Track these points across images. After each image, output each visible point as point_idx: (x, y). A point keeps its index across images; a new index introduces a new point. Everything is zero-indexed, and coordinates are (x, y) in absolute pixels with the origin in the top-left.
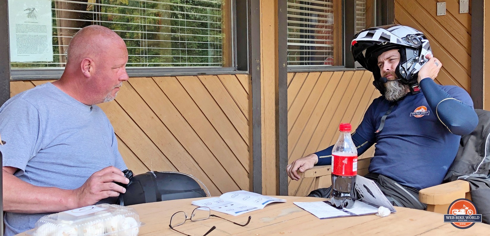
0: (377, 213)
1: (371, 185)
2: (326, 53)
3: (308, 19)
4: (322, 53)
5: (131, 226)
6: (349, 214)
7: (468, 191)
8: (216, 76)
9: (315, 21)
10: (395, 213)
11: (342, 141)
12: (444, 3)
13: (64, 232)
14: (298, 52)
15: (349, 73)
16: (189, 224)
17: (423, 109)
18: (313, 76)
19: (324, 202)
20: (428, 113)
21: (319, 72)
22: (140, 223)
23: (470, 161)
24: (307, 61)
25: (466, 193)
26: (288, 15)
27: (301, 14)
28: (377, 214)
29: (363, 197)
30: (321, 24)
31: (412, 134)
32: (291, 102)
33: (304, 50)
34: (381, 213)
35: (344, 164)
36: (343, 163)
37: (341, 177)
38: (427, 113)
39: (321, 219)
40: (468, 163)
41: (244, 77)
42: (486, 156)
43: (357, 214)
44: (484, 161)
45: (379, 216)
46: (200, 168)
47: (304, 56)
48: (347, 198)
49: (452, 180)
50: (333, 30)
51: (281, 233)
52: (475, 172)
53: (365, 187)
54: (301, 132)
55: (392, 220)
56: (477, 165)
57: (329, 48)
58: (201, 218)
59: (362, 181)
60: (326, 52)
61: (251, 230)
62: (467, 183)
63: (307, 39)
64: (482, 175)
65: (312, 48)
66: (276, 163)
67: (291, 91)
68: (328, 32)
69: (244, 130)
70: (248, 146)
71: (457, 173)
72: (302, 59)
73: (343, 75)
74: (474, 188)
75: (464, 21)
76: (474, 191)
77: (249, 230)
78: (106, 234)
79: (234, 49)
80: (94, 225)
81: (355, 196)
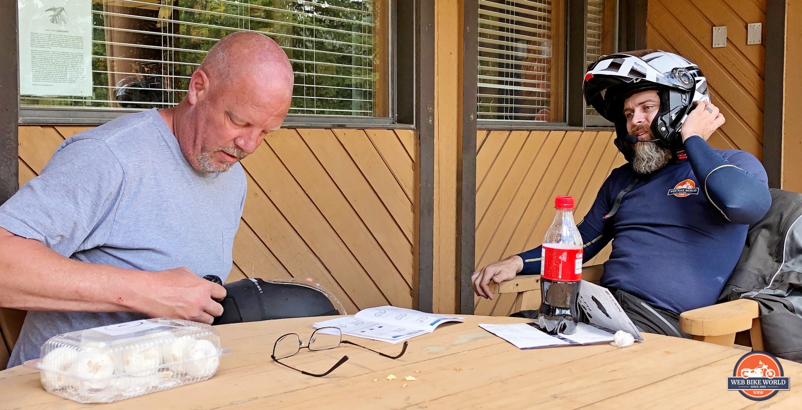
0: (613, 341)
1: (604, 297)
2: (538, 103)
3: (512, 48)
4: (533, 102)
5: (206, 355)
6: (567, 343)
7: (756, 315)
8: (363, 131)
9: (523, 50)
10: (641, 342)
11: (559, 224)
12: (724, 27)
13: (90, 362)
14: (495, 98)
15: (574, 135)
16: (305, 355)
17: (689, 184)
18: (518, 137)
19: (528, 324)
20: (697, 191)
21: (527, 130)
22: (222, 350)
23: (759, 269)
24: (508, 114)
25: (754, 320)
26: (480, 39)
27: (501, 38)
28: (613, 343)
29: (591, 317)
30: (531, 55)
31: (670, 223)
32: (483, 177)
33: (504, 96)
34: (618, 342)
35: (562, 262)
36: (560, 261)
37: (557, 282)
38: (695, 190)
39: (522, 349)
40: (757, 273)
41: (407, 135)
42: (785, 262)
43: (581, 343)
44: (781, 270)
45: (616, 346)
46: (332, 279)
47: (504, 105)
48: (564, 317)
49: (731, 298)
50: (551, 67)
51: (456, 369)
52: (768, 287)
53: (594, 300)
54: (496, 226)
55: (636, 352)
56: (771, 276)
57: (543, 94)
58: (327, 347)
59: (590, 290)
60: (538, 101)
61: (407, 365)
62: (755, 304)
63: (509, 79)
64: (779, 292)
65: (517, 93)
66: (456, 273)
67: (482, 160)
68: (543, 69)
69: (406, 218)
70: (412, 245)
71: (740, 289)
72: (500, 109)
73: (564, 137)
74: (765, 311)
75: (754, 57)
76: (765, 316)
77: (404, 365)
78: (162, 366)
79: (393, 89)
80: (143, 352)
81: (577, 315)
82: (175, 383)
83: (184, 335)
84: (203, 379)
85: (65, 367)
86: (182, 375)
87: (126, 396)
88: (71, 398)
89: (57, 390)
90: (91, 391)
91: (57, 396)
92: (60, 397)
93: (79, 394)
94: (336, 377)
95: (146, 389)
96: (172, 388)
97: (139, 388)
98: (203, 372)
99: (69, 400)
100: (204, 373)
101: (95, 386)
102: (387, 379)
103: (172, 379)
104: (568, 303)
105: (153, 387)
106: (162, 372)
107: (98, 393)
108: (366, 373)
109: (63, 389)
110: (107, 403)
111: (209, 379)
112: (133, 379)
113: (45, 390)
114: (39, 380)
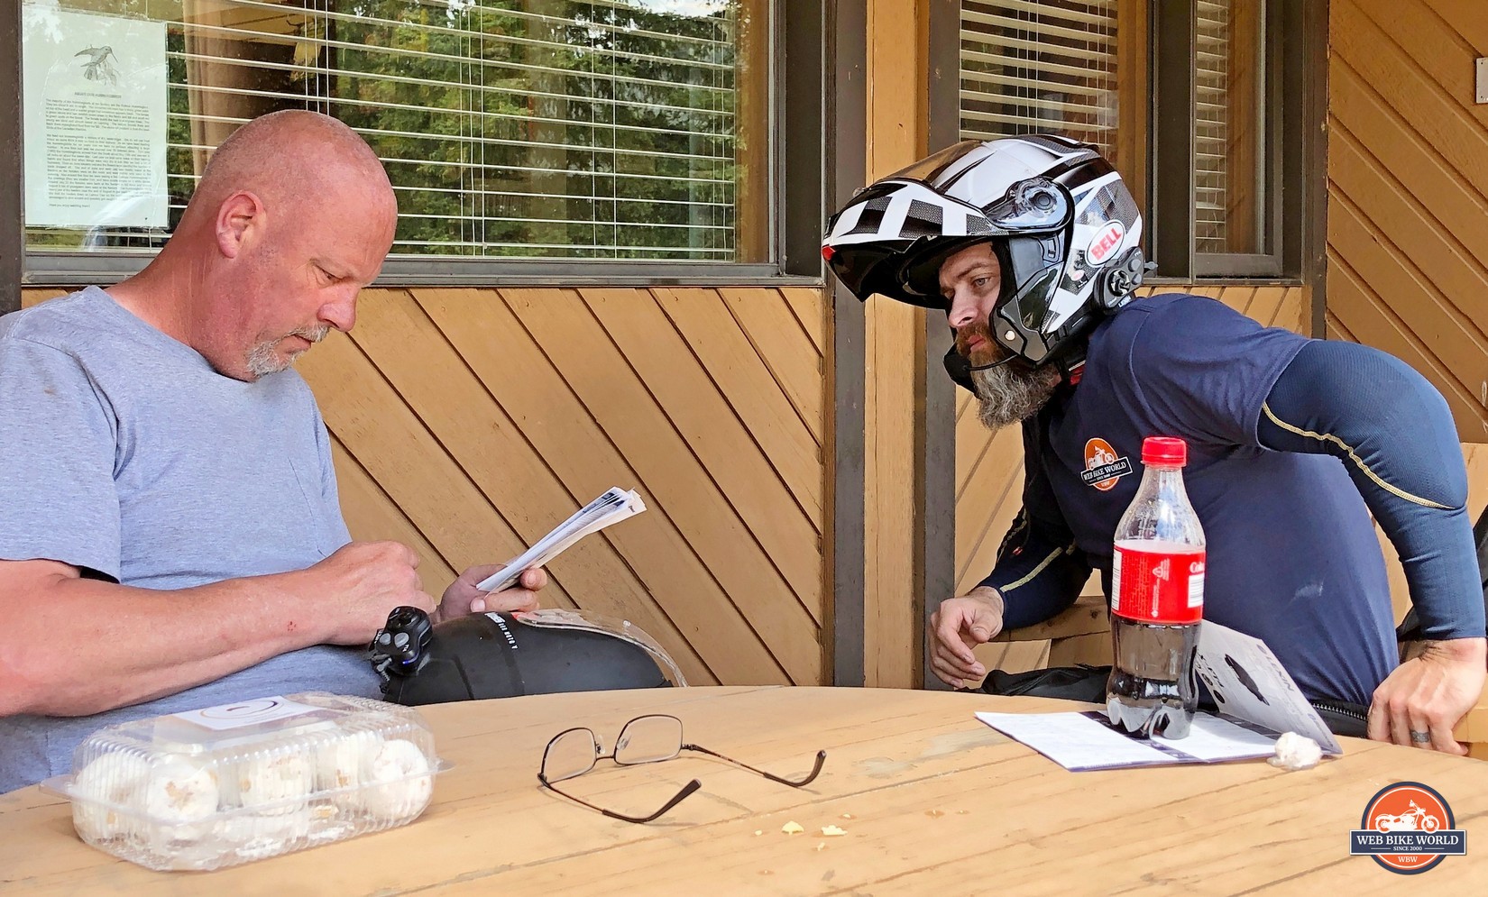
0: (1275, 755)
1: (1252, 657)
3: (1032, 109)
5: (405, 773)
6: (1173, 758)
8: (714, 291)
10: (1334, 759)
11: (1153, 499)
13: (171, 784)
16: (608, 776)
19: (1082, 713)
22: (438, 762)
26: (963, 94)
27: (1008, 90)
28: (1274, 761)
29: (1223, 701)
30: (1073, 125)
34: (1286, 757)
35: (1158, 581)
39: (1073, 770)
41: (808, 299)
43: (1203, 757)
45: (1282, 766)
50: (1117, 149)
51: (930, 813)
53: (1230, 664)
55: (1325, 779)
58: (654, 757)
59: (1219, 644)
61: (824, 800)
69: (807, 477)
70: (818, 534)
77: (818, 801)
78: (317, 794)
79: (777, 203)
80: (277, 763)
81: (1193, 696)
82: (342, 830)
83: (359, 730)
84: (400, 823)
85: (122, 795)
86: (356, 812)
87: (244, 857)
88: (133, 860)
89: (105, 840)
90: (175, 845)
91: (105, 853)
92: (112, 856)
93: (149, 850)
94: (675, 824)
95: (284, 841)
96: (338, 842)
97: (271, 840)
98: (399, 809)
99: (131, 862)
100: (402, 811)
101: (181, 835)
102: (784, 832)
103: (337, 821)
104: (1173, 672)
105: (298, 839)
106: (317, 806)
107: (187, 848)
108: (738, 818)
109: (117, 839)
110: (205, 872)
111: (412, 823)
112: (259, 820)
113: (80, 839)
114: (70, 819)
